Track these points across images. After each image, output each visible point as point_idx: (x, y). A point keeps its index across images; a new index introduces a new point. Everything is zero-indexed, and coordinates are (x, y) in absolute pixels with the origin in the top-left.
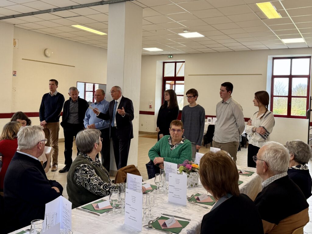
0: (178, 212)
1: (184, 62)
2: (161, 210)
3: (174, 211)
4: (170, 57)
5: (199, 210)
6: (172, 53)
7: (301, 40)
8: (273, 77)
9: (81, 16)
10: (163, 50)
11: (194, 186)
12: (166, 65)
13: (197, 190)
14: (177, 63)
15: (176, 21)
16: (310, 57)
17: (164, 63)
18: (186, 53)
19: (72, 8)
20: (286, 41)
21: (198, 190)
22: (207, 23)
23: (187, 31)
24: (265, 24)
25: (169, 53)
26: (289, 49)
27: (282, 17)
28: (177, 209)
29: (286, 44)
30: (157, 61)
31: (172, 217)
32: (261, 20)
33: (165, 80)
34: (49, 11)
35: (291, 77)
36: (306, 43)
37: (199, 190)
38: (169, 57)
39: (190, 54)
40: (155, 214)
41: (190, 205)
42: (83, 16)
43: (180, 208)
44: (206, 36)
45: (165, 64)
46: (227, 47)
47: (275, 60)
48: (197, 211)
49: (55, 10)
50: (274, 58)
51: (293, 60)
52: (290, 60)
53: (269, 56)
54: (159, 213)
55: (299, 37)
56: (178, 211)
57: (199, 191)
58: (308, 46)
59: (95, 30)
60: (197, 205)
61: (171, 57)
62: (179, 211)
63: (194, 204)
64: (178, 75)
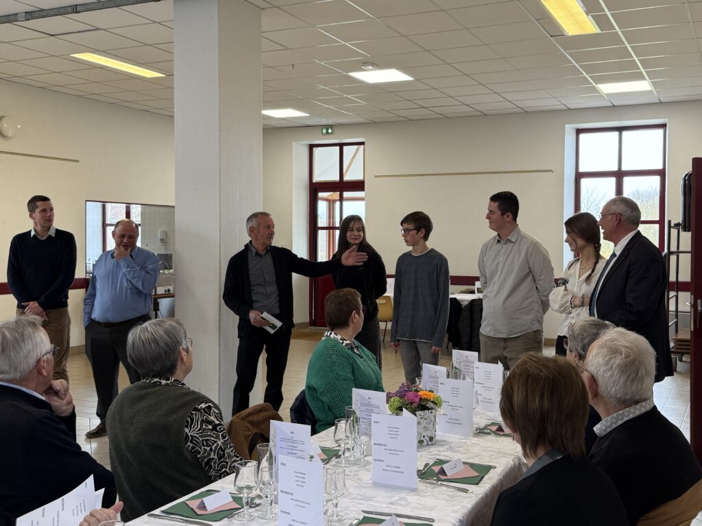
0: (400, 504)
1: (363, 143)
2: (359, 504)
3: (392, 503)
4: (327, 133)
5: (449, 496)
6: (330, 122)
7: (644, 86)
8: (579, 176)
9: (98, 29)
10: (308, 115)
11: (425, 443)
12: (316, 151)
13: (434, 453)
14: (345, 148)
15: (343, 43)
16: (663, 126)
17: (311, 147)
18: (367, 121)
19: (75, 9)
20: (607, 88)
21: (438, 453)
22: (423, 48)
23: (370, 68)
24: (560, 48)
25: (324, 122)
26: (614, 108)
27: (599, 31)
28: (397, 498)
29: (606, 95)
30: (294, 143)
31: (389, 517)
32: (551, 38)
33: (315, 189)
34: (12, 18)
35: (619, 175)
36: (655, 92)
37: (439, 451)
38: (324, 131)
39: (376, 123)
40: (348, 514)
41: (425, 488)
42: (102, 29)
43: (403, 495)
44: (417, 80)
45: (314, 149)
46: (468, 105)
47: (582, 136)
48: (447, 500)
49: (30, 15)
50: (579, 131)
51: (625, 133)
52: (616, 134)
53: (566, 125)
54: (355, 509)
55: (639, 77)
56: (399, 502)
57: (440, 455)
58: (660, 100)
59: (134, 65)
60: (441, 485)
61: (330, 131)
62: (403, 503)
63: (436, 484)
64: (348, 177)
